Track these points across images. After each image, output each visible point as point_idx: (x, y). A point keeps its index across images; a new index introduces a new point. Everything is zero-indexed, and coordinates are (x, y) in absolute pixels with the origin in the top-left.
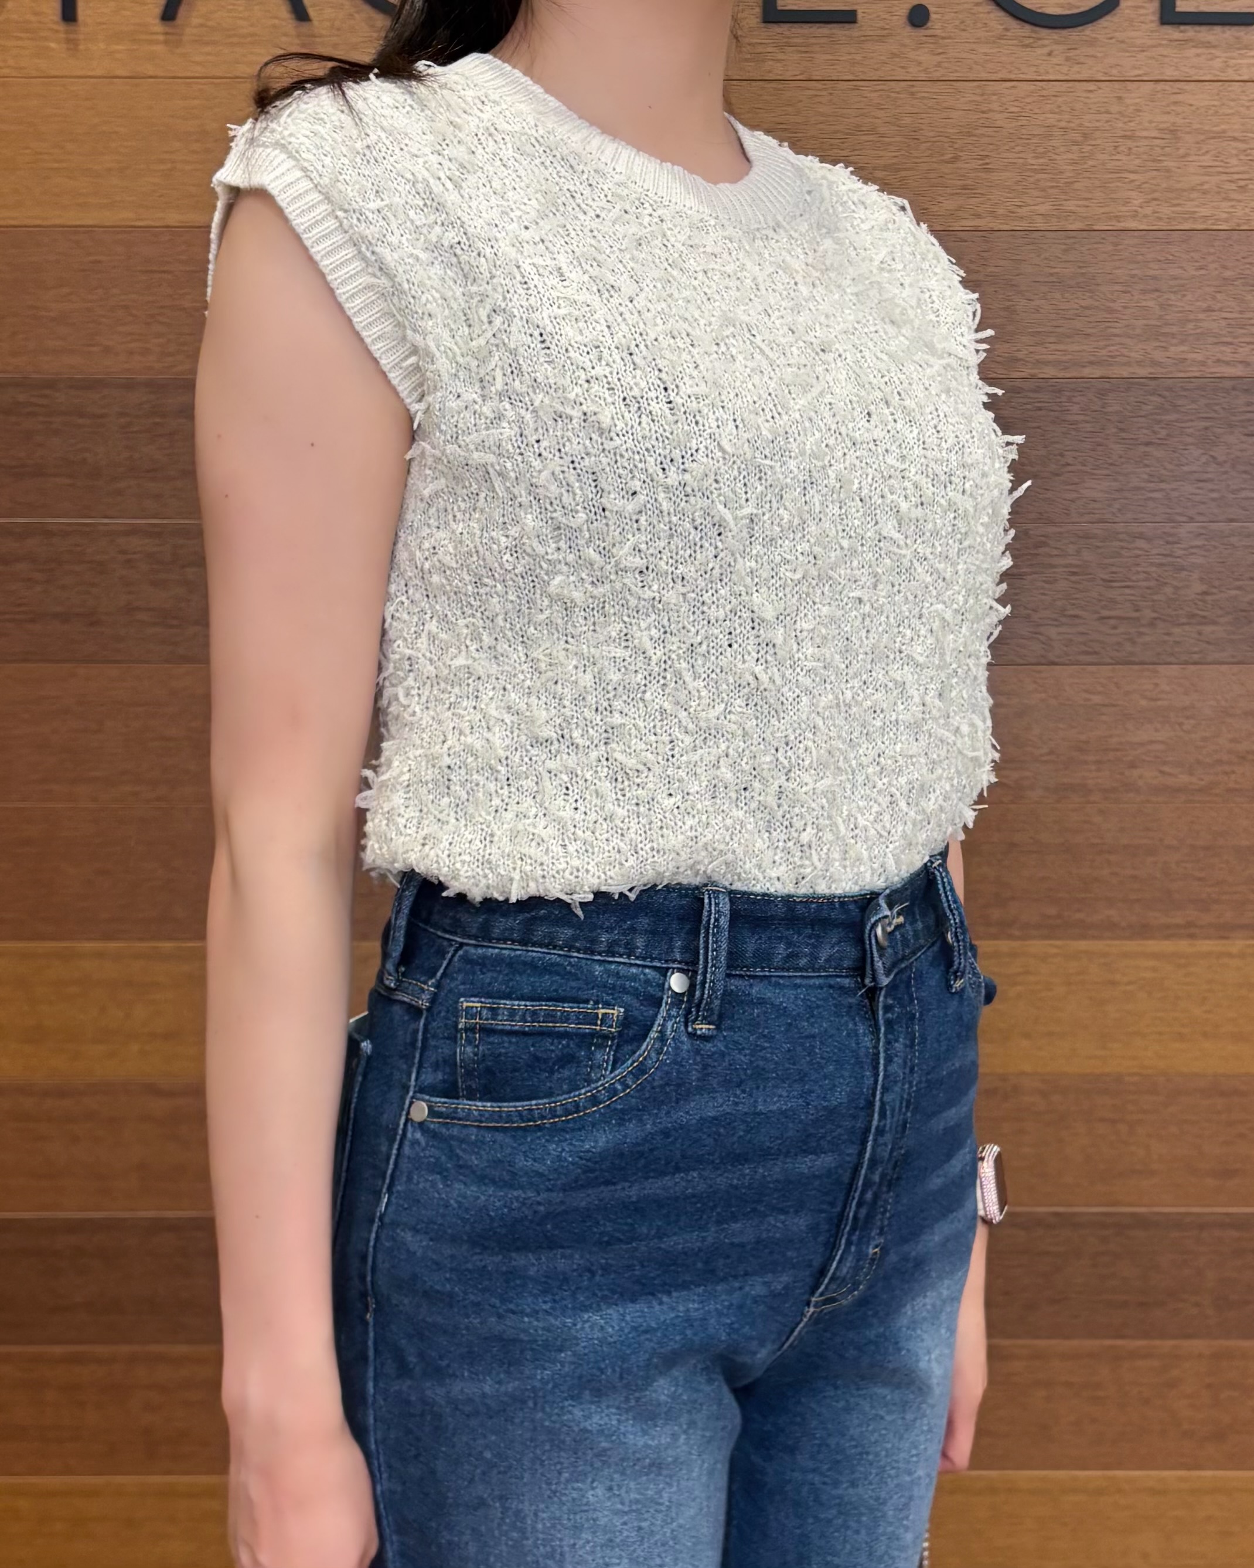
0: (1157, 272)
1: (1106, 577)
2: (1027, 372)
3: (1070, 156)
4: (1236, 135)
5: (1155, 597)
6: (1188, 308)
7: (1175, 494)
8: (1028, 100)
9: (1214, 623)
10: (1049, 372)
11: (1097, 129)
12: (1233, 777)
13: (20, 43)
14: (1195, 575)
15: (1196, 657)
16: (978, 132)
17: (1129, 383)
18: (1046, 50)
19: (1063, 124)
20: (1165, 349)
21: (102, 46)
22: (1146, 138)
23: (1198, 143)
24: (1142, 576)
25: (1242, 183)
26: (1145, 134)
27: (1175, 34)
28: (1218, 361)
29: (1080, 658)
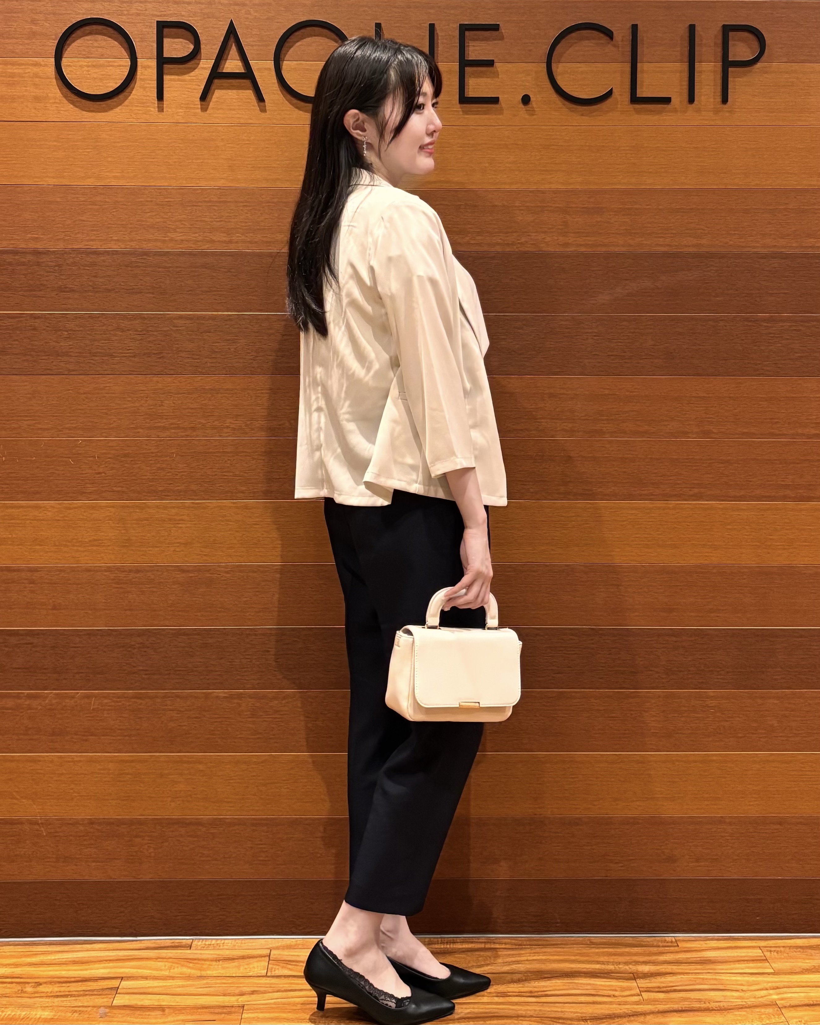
2: (573, 249)
4: (664, 149)
5: (632, 346)
6: (643, 222)
7: (640, 302)
8: (574, 134)
9: (658, 358)
10: (583, 249)
11: (603, 146)
12: (669, 427)
13: (138, 108)
14: (650, 338)
15: (651, 373)
16: (552, 148)
17: (618, 254)
18: (580, 114)
19: (587, 144)
20: (634, 239)
21: (174, 109)
22: (624, 150)
23: (646, 152)
24: (626, 338)
25: (666, 169)
27: (637, 106)
28: (658, 245)
29: (599, 373)
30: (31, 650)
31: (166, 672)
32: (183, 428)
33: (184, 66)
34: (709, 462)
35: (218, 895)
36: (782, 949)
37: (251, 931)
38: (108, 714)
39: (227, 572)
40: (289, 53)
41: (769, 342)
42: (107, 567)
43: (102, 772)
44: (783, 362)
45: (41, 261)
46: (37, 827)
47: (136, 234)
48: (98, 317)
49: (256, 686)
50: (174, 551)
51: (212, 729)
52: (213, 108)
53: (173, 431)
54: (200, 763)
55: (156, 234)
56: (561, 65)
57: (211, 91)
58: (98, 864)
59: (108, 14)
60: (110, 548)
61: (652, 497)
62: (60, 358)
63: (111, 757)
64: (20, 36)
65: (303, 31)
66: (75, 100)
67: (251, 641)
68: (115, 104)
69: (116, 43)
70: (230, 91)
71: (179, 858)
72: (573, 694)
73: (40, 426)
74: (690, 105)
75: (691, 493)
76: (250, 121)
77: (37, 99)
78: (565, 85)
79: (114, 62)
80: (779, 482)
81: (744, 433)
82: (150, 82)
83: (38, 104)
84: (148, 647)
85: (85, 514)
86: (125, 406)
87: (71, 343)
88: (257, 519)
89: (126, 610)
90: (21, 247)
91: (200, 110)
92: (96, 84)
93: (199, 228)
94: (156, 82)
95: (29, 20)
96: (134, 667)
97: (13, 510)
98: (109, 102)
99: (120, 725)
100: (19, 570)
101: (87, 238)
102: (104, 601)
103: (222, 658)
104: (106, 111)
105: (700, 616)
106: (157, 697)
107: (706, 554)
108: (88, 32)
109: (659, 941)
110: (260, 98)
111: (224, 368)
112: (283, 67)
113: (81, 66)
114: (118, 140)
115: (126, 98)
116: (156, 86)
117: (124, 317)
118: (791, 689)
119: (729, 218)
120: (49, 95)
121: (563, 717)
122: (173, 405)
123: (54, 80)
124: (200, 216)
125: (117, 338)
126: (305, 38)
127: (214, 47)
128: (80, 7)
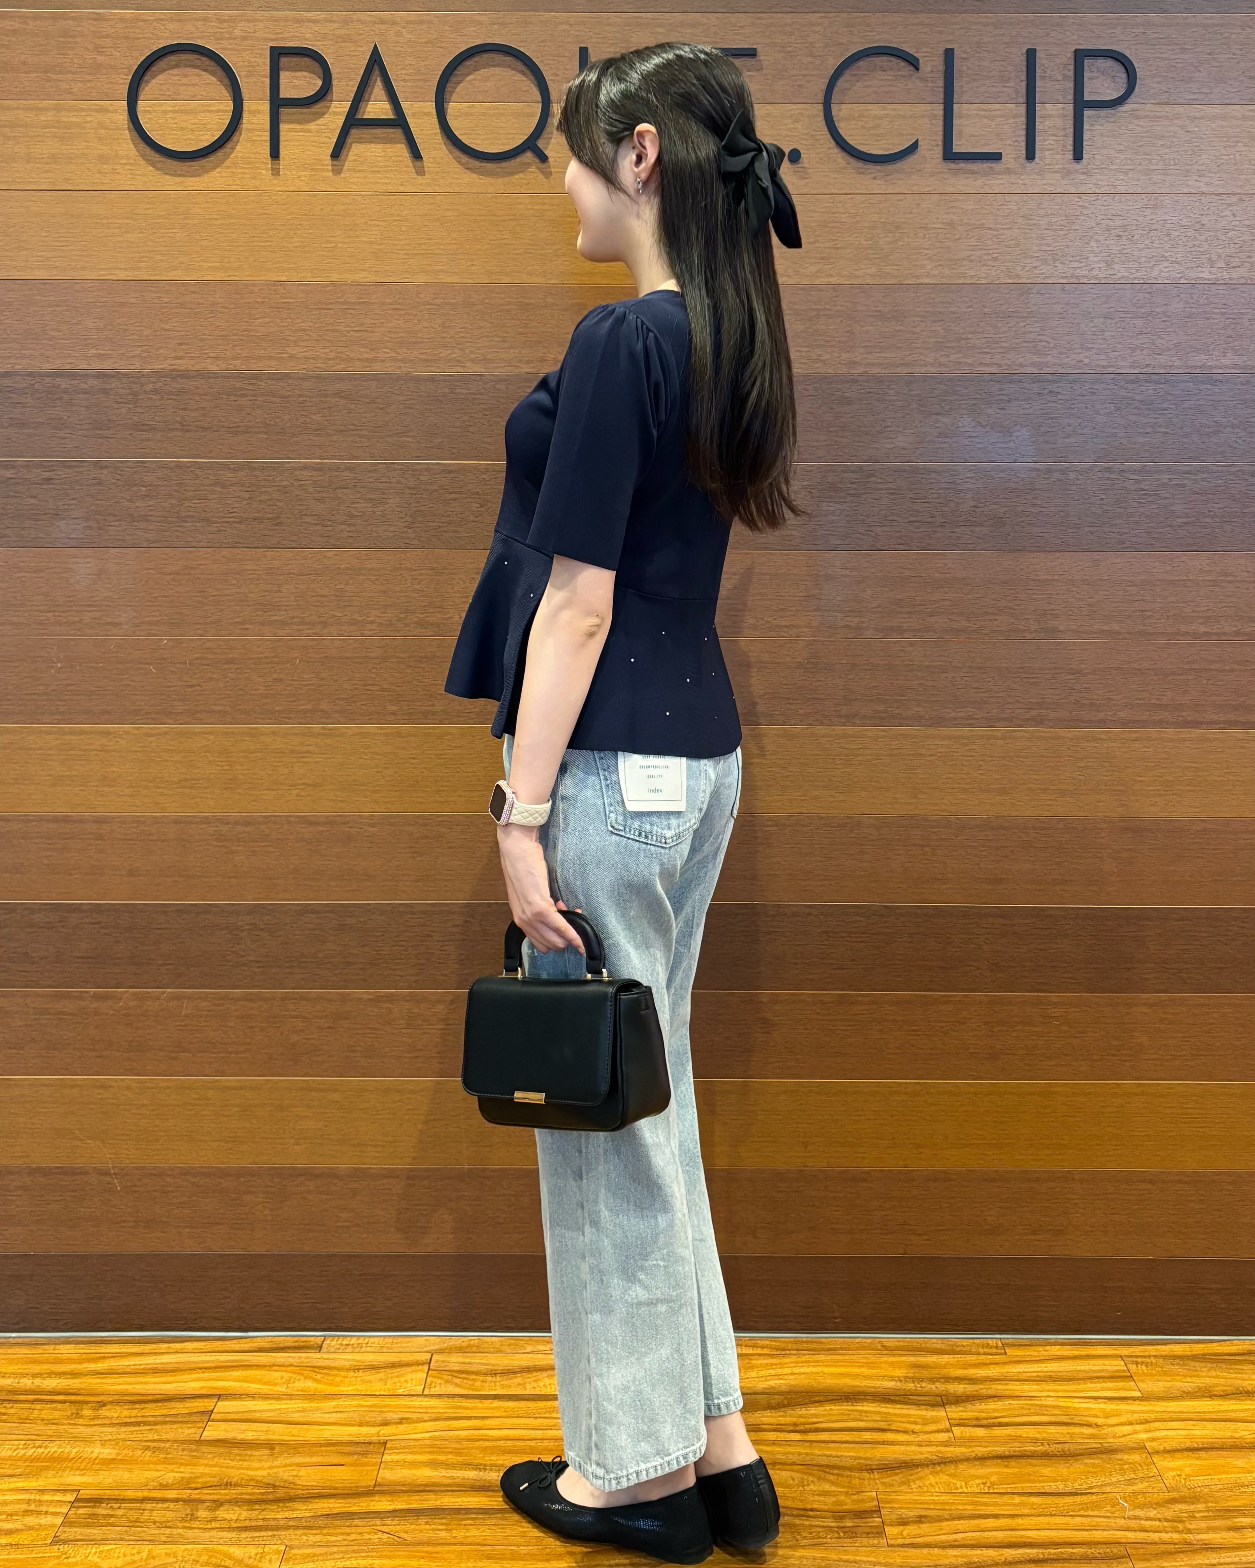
0: (942, 310)
1: (912, 496)
2: (861, 370)
3: (887, 239)
4: (991, 226)
5: (943, 509)
6: (962, 331)
7: (955, 445)
8: (862, 206)
9: (982, 525)
10: (875, 370)
11: (904, 223)
12: (996, 622)
13: (244, 171)
14: (970, 496)
15: (971, 546)
16: (831, 225)
17: (926, 378)
18: (873, 175)
19: (883, 220)
20: (948, 356)
21: (294, 172)
22: (935, 228)
23: (967, 231)
24: (935, 496)
25: (995, 255)
26: (934, 226)
27: (953, 166)
28: (981, 363)
29: (897, 546)
30: (98, 932)
31: (287, 965)
32: (309, 623)
33: (308, 110)
34: (1053, 672)
35: (361, 1275)
36: (1153, 1360)
37: (407, 1325)
38: (206, 1021)
39: (373, 825)
40: (457, 90)
41: (1140, 503)
42: (204, 817)
43: (198, 1102)
44: (1161, 530)
45: (109, 387)
46: (108, 1179)
47: (241, 349)
48: (188, 467)
49: (413, 985)
50: (297, 795)
51: (352, 1044)
52: (349, 170)
53: (295, 627)
54: (335, 1090)
55: (269, 349)
56: (844, 106)
57: (348, 146)
58: (194, 1230)
59: (202, 38)
60: (208, 791)
61: (971, 722)
62: (135, 523)
63: (210, 1082)
64: (79, 70)
65: (476, 59)
66: (156, 159)
67: (407, 921)
68: (211, 165)
69: (213, 78)
70: (373, 145)
71: (305, 1222)
72: (860, 998)
73: (109, 620)
74: (1028, 164)
75: (1027, 716)
76: (402, 189)
77: (103, 159)
78: (851, 136)
79: (211, 105)
80: (1153, 701)
81: (1102, 632)
82: (260, 133)
83: (105, 166)
84: (262, 929)
85: (172, 743)
86: (228, 592)
87: (151, 503)
88: (414, 752)
89: (230, 878)
90: (81, 367)
91: (331, 173)
92: (185, 137)
93: (331, 341)
94: (268, 134)
95: (90, 47)
96: (242, 956)
97: (73, 737)
98: (204, 162)
99: (222, 1038)
100: (81, 821)
101: (173, 355)
102: (199, 864)
103: (363, 946)
104: (200, 175)
105: (1040, 890)
106: (274, 999)
107: (1049, 803)
108: (174, 63)
109: (978, 1345)
110: (416, 155)
111: (367, 539)
112: (449, 110)
113: (165, 112)
114: (215, 216)
115: (227, 156)
116: (269, 138)
117: (226, 467)
118: (1168, 992)
119: (1083, 326)
120: (120, 152)
121: (843, 1030)
122: (294, 591)
123: (127, 132)
124: (332, 324)
125: (214, 496)
126: (480, 70)
127: (351, 83)
128: (163, 28)
